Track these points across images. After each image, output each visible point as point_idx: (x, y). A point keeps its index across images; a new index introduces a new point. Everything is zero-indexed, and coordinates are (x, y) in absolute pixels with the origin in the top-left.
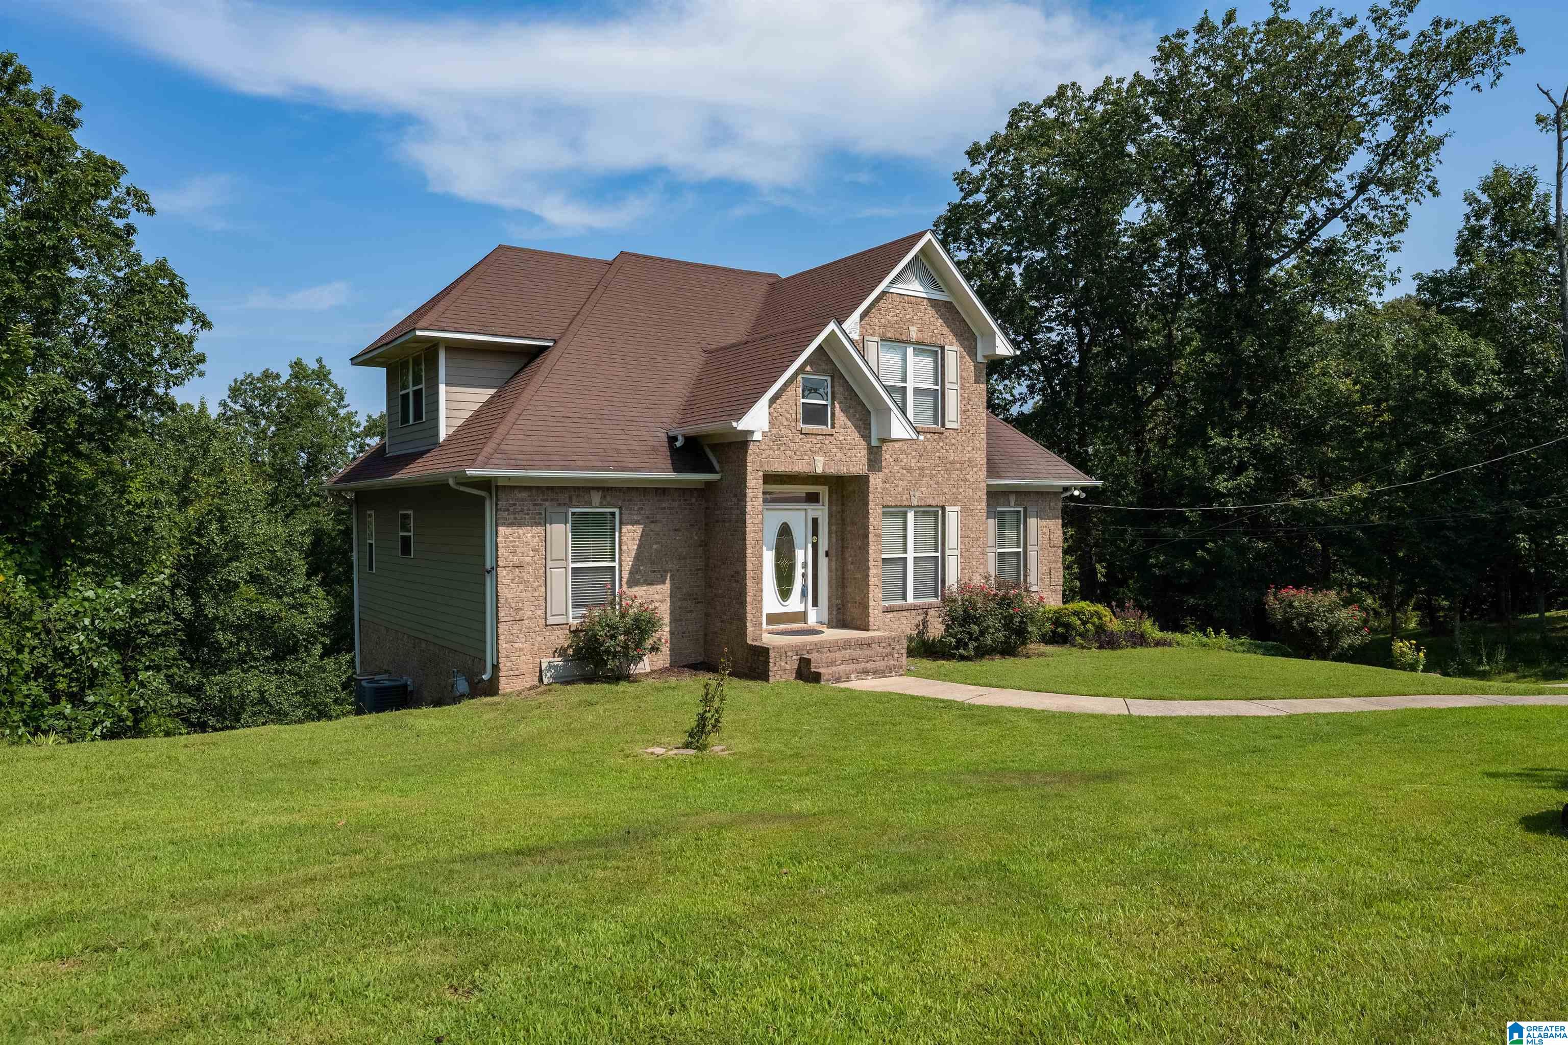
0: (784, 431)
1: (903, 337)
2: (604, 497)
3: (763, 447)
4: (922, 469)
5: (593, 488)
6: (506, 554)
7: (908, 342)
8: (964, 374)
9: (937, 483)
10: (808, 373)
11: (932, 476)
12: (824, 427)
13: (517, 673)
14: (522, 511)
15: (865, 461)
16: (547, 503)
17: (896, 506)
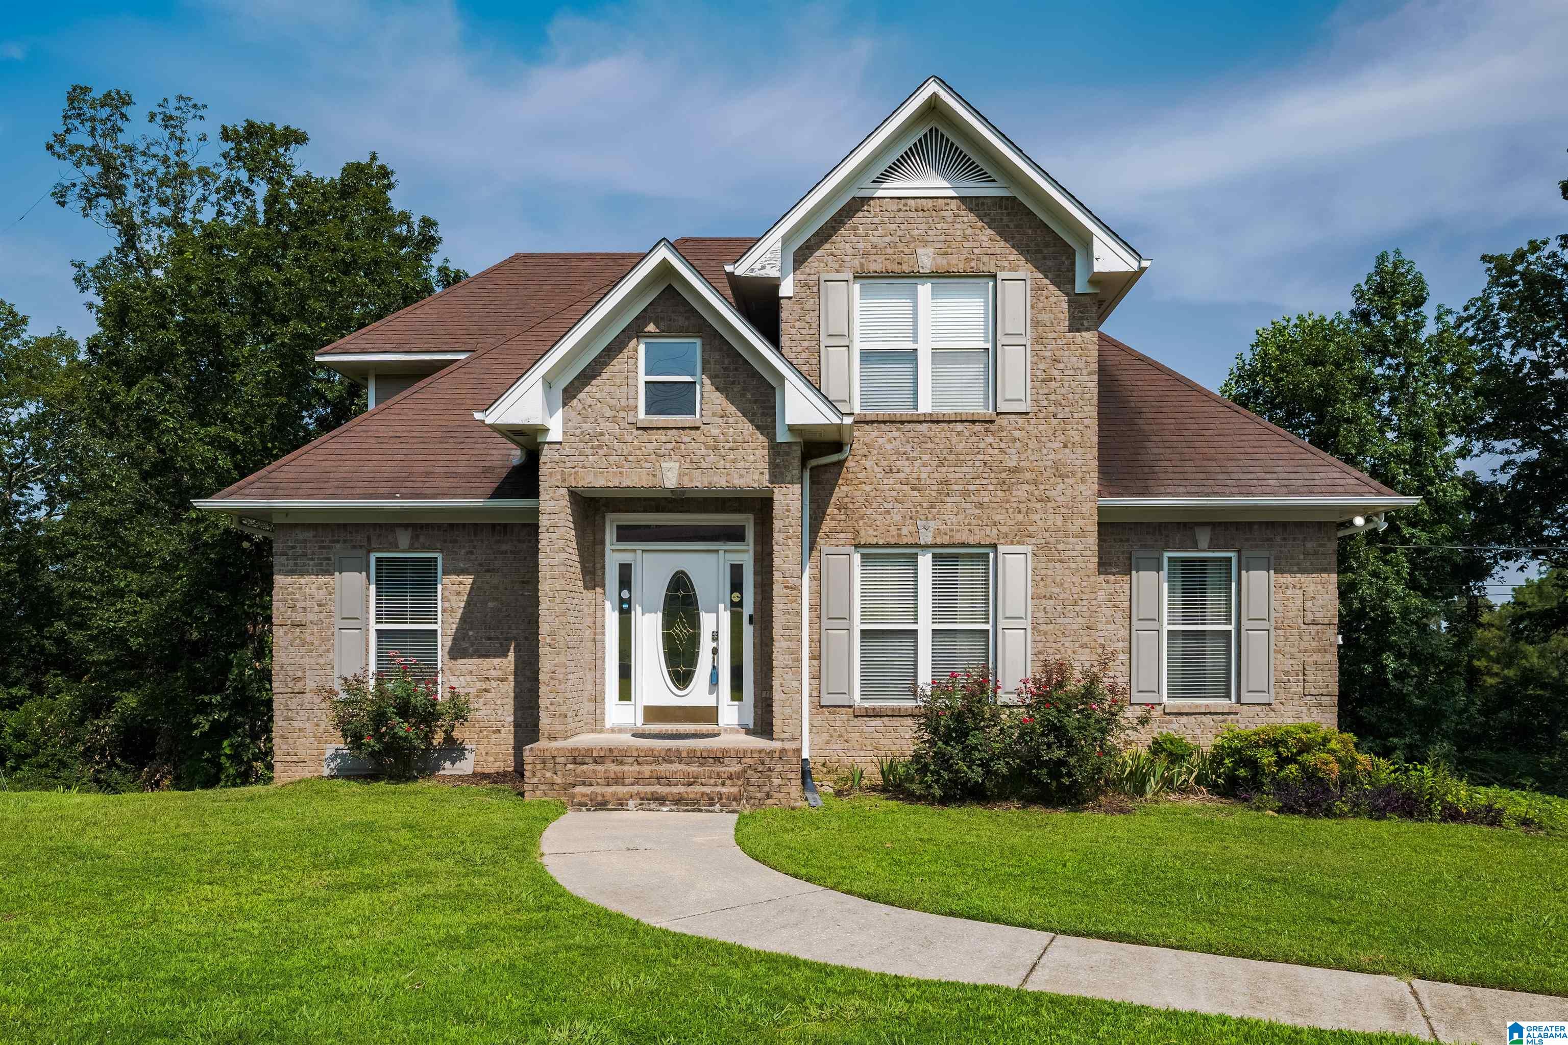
0: (605, 426)
1: (906, 268)
2: (415, 537)
3: (567, 451)
4: (944, 482)
5: (400, 525)
6: (283, 609)
7: (917, 276)
8: (1045, 318)
9: (981, 505)
10: (651, 335)
11: (965, 494)
12: (690, 417)
13: (295, 758)
14: (304, 555)
15: (764, 466)
16: (338, 546)
17: (888, 545)
